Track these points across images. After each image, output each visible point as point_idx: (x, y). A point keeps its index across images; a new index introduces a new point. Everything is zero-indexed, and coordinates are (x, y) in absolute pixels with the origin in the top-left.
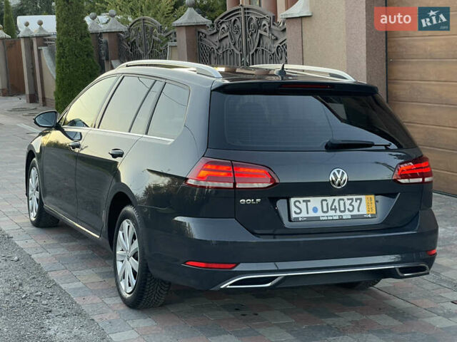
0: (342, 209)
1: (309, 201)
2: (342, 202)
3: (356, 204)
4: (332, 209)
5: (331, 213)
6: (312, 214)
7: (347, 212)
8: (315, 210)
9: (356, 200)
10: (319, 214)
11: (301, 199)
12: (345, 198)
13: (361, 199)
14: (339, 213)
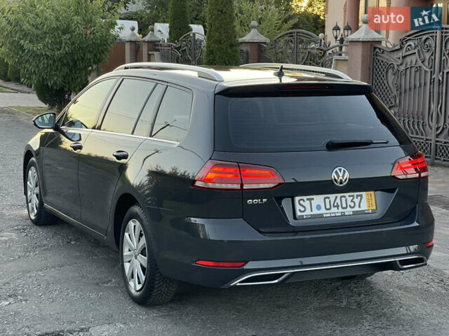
0: (344, 206)
1: (313, 199)
2: (343, 199)
3: (357, 201)
4: (334, 206)
5: (333, 210)
6: (315, 212)
7: (349, 209)
8: (319, 207)
9: (357, 196)
10: (323, 211)
11: (305, 198)
12: (347, 195)
13: (361, 196)
14: (341, 210)
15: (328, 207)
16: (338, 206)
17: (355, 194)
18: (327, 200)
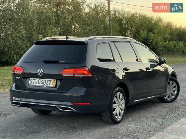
0: (44, 83)
1: (35, 80)
2: (45, 81)
3: (49, 82)
4: (41, 83)
5: (41, 84)
6: (35, 84)
7: (46, 85)
8: (36, 83)
9: (50, 80)
10: (37, 84)
11: (33, 79)
12: (46, 80)
13: (51, 81)
14: (43, 85)
15: (39, 83)
16: (42, 83)
17: (49, 80)
18: (40, 81)
